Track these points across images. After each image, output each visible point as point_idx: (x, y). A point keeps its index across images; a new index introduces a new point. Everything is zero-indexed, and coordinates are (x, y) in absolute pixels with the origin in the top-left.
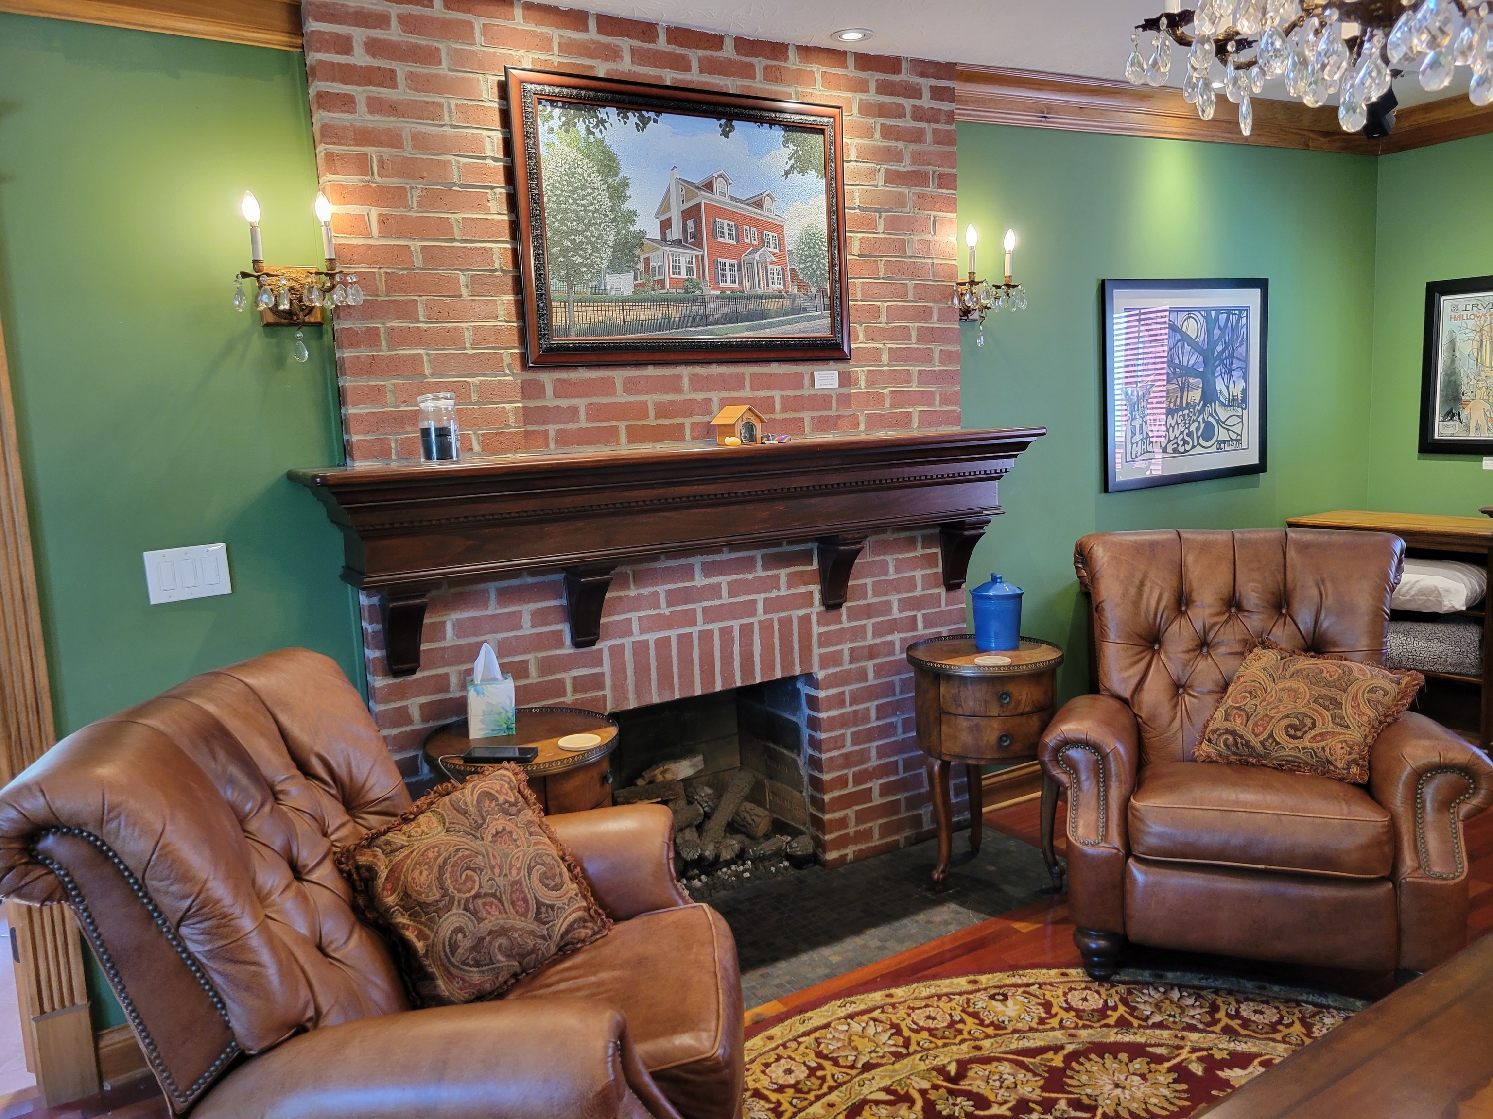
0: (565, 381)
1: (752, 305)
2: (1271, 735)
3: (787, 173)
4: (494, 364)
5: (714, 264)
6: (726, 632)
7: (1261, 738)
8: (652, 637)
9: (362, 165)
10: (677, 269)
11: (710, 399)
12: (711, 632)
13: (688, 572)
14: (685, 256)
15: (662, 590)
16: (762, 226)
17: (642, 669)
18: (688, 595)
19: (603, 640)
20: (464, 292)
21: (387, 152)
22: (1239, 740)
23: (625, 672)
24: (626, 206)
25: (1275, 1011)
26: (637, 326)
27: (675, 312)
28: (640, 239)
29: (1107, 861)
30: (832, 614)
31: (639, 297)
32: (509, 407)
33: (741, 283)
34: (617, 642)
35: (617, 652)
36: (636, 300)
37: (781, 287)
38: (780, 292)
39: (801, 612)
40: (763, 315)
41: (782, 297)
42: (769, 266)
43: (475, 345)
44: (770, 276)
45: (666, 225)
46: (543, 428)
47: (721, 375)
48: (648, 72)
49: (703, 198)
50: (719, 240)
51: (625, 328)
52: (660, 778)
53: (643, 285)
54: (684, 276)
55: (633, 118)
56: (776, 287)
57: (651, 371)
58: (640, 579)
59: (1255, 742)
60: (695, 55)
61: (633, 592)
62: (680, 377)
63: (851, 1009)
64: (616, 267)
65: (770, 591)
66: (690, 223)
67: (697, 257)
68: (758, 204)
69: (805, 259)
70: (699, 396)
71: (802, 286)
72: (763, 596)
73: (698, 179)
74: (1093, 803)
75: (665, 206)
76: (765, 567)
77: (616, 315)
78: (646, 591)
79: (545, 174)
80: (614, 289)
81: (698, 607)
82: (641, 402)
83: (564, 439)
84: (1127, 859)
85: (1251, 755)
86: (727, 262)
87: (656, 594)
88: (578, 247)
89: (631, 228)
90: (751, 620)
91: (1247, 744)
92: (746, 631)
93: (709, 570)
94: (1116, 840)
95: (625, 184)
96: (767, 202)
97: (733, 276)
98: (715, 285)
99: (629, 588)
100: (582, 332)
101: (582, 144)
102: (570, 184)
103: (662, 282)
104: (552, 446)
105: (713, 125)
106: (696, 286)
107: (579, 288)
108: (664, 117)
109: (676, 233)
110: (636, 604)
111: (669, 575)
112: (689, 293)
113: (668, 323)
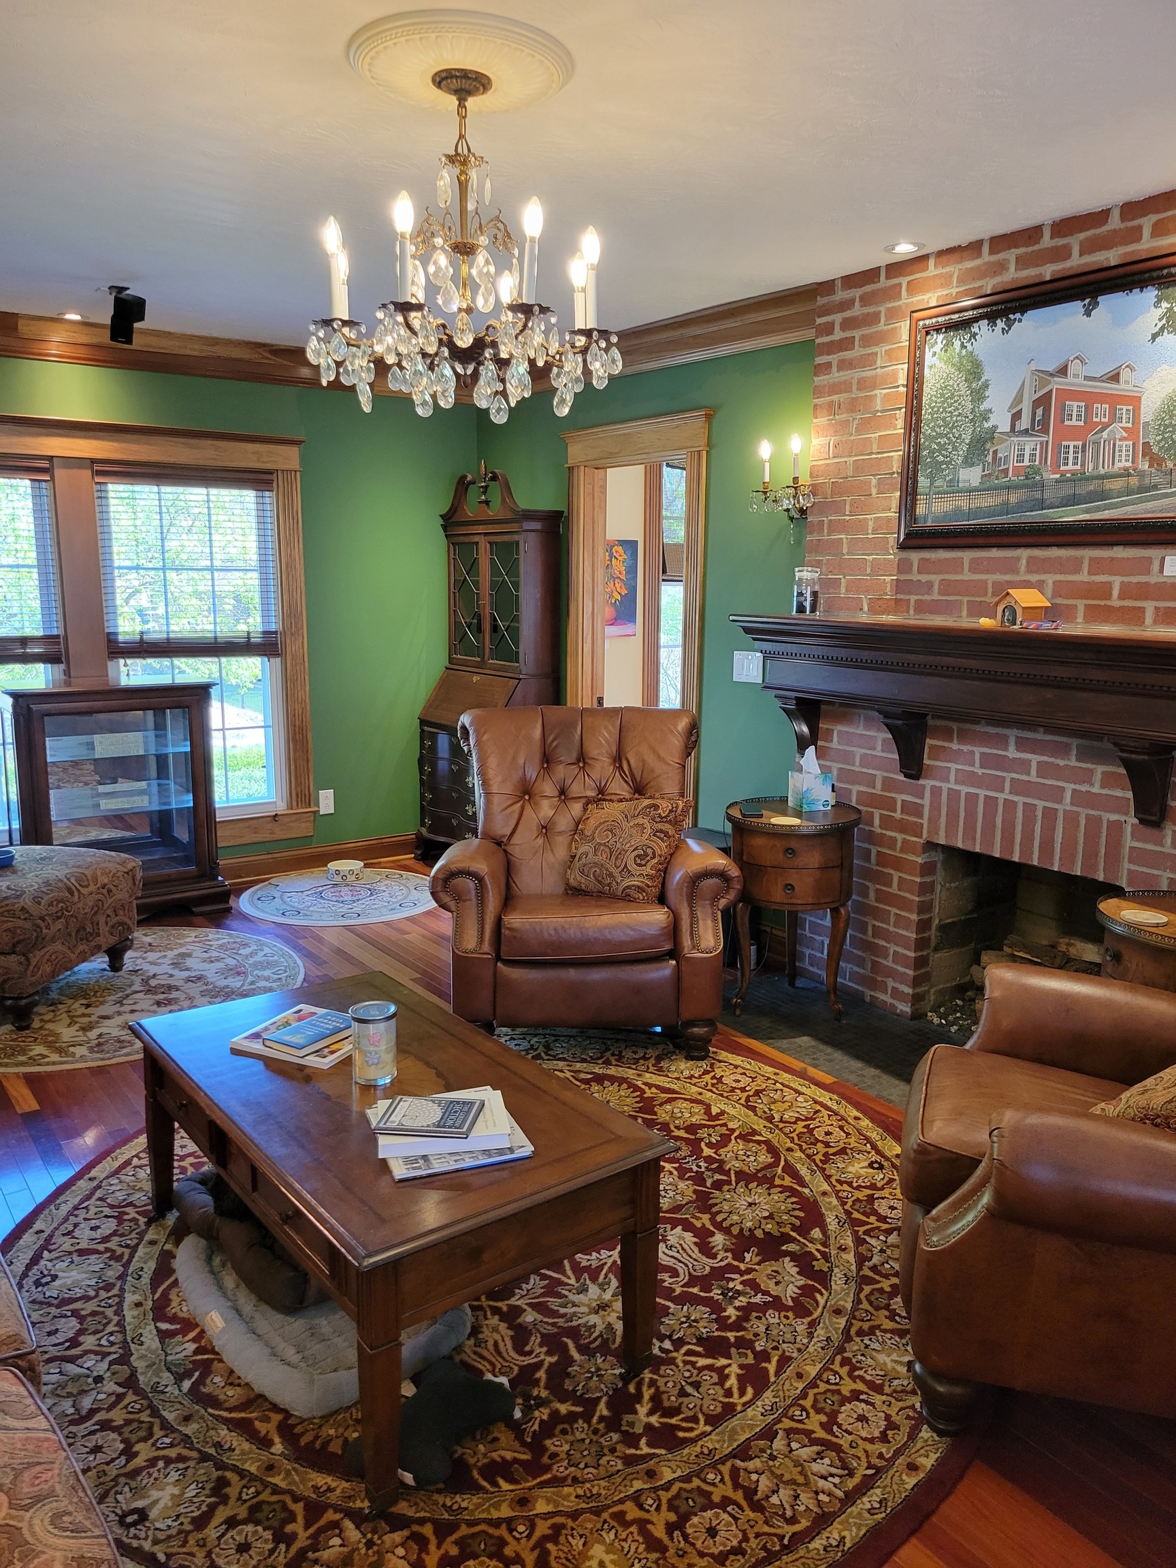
0: (927, 560)
1: (1095, 486)
3: (1154, 337)
4: (881, 546)
5: (1058, 447)
6: (1029, 809)
8: (965, 789)
9: (832, 409)
10: (1021, 458)
11: (1043, 582)
12: (1014, 803)
13: (1003, 742)
14: (1030, 444)
15: (978, 751)
16: (1114, 401)
17: (953, 815)
18: (1001, 763)
19: (926, 778)
20: (874, 491)
21: (843, 396)
23: (940, 812)
24: (985, 406)
26: (978, 512)
27: (1013, 498)
28: (991, 434)
30: (1148, 831)
31: (985, 486)
32: (888, 579)
33: (1083, 465)
34: (937, 784)
35: (936, 792)
36: (984, 488)
37: (1129, 464)
38: (1126, 469)
39: (1114, 817)
40: (1103, 495)
41: (1129, 475)
42: (1118, 443)
43: (874, 531)
44: (1117, 454)
45: (1016, 416)
46: (907, 597)
47: (1059, 558)
48: (1030, 274)
49: (1057, 383)
50: (1067, 423)
51: (971, 514)
52: (1063, 948)
53: (990, 475)
54: (1026, 463)
55: (1001, 324)
56: (1123, 463)
57: (995, 553)
58: (963, 737)
60: (1075, 242)
61: (955, 746)
62: (1018, 559)
64: (968, 462)
65: (1082, 782)
66: (1040, 412)
67: (1042, 443)
68: (1115, 378)
69: (1163, 429)
71: (1155, 460)
72: (1073, 786)
73: (1051, 368)
75: (1019, 399)
76: (1078, 760)
77: (964, 503)
78: (965, 748)
79: (926, 389)
80: (965, 481)
81: (1009, 776)
82: (981, 581)
83: (921, 608)
86: (1072, 444)
87: (973, 753)
88: (942, 447)
89: (986, 425)
90: (1056, 806)
92: (1050, 815)
93: (1022, 745)
95: (986, 386)
96: (1125, 374)
97: (1076, 458)
98: (1056, 467)
99: (951, 740)
100: (936, 519)
101: (956, 359)
102: (942, 395)
103: (1006, 471)
104: (912, 612)
105: (1076, 307)
106: (1037, 471)
107: (939, 483)
108: (1030, 314)
109: (1024, 423)
110: (955, 756)
111: (985, 740)
112: (1031, 479)
113: (1006, 508)
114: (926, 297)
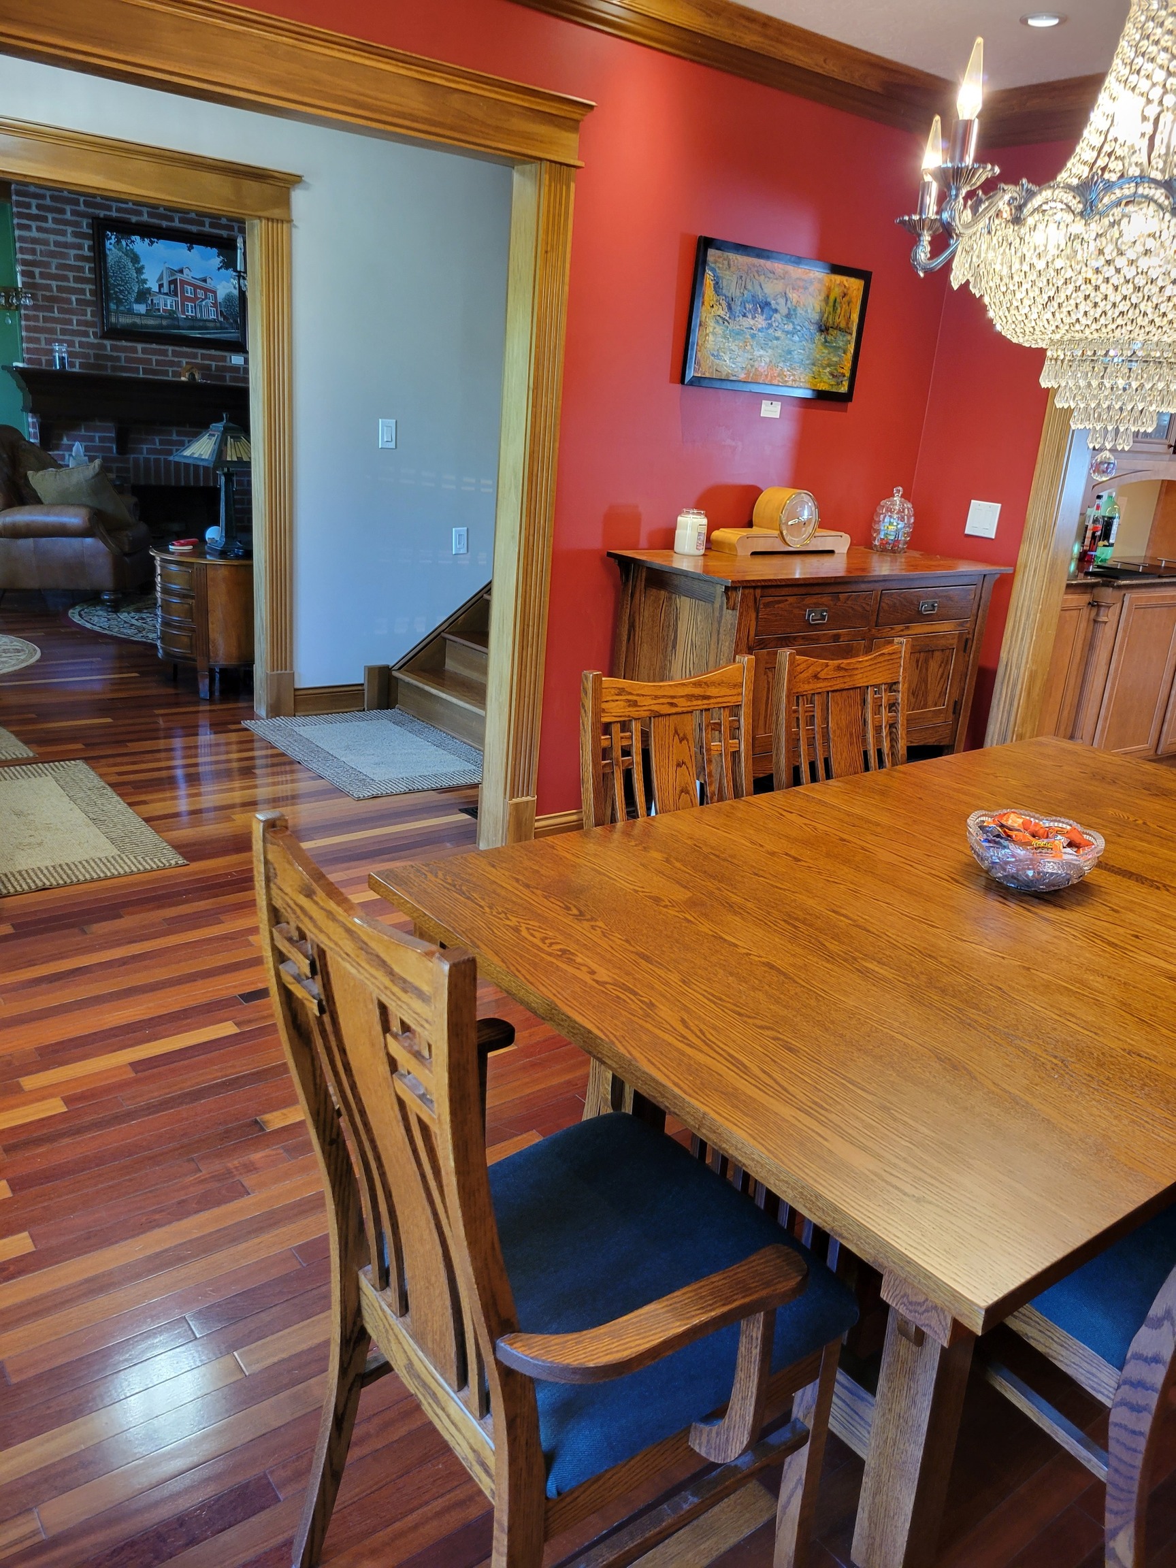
0: (116, 345)
1: (201, 324)
3: (217, 269)
5: (183, 305)
8: (152, 457)
10: (166, 305)
11: (181, 361)
14: (169, 300)
15: (157, 438)
16: (206, 290)
17: (147, 470)
19: (131, 453)
21: (43, 248)
23: (139, 469)
24: (143, 277)
26: (146, 326)
27: (164, 322)
28: (149, 291)
31: (148, 314)
32: (91, 352)
33: (195, 314)
34: (136, 455)
35: (136, 460)
36: (147, 316)
37: (215, 317)
38: (214, 319)
40: (206, 328)
41: (215, 322)
42: (210, 308)
44: (210, 312)
45: (161, 286)
48: (154, 221)
49: (179, 276)
50: (185, 294)
51: (141, 326)
53: (150, 310)
54: (169, 308)
55: (147, 241)
56: (213, 317)
57: (154, 346)
58: (149, 432)
60: (177, 217)
62: (167, 350)
64: (138, 301)
66: (172, 286)
67: (175, 301)
68: (205, 281)
69: (227, 307)
70: (176, 359)
71: (225, 318)
73: (175, 268)
75: (161, 278)
77: (138, 321)
78: (150, 437)
79: (110, 261)
80: (137, 310)
83: (114, 368)
86: (189, 304)
87: (154, 439)
88: (121, 291)
89: (145, 286)
95: (143, 267)
96: (209, 280)
97: (192, 310)
98: (183, 313)
99: (142, 434)
100: (123, 325)
101: (124, 249)
102: (119, 266)
103: (159, 310)
104: (109, 370)
105: (183, 246)
107: (122, 308)
108: (161, 241)
109: (165, 289)
110: (146, 441)
111: (159, 432)
112: (171, 315)
113: (160, 326)
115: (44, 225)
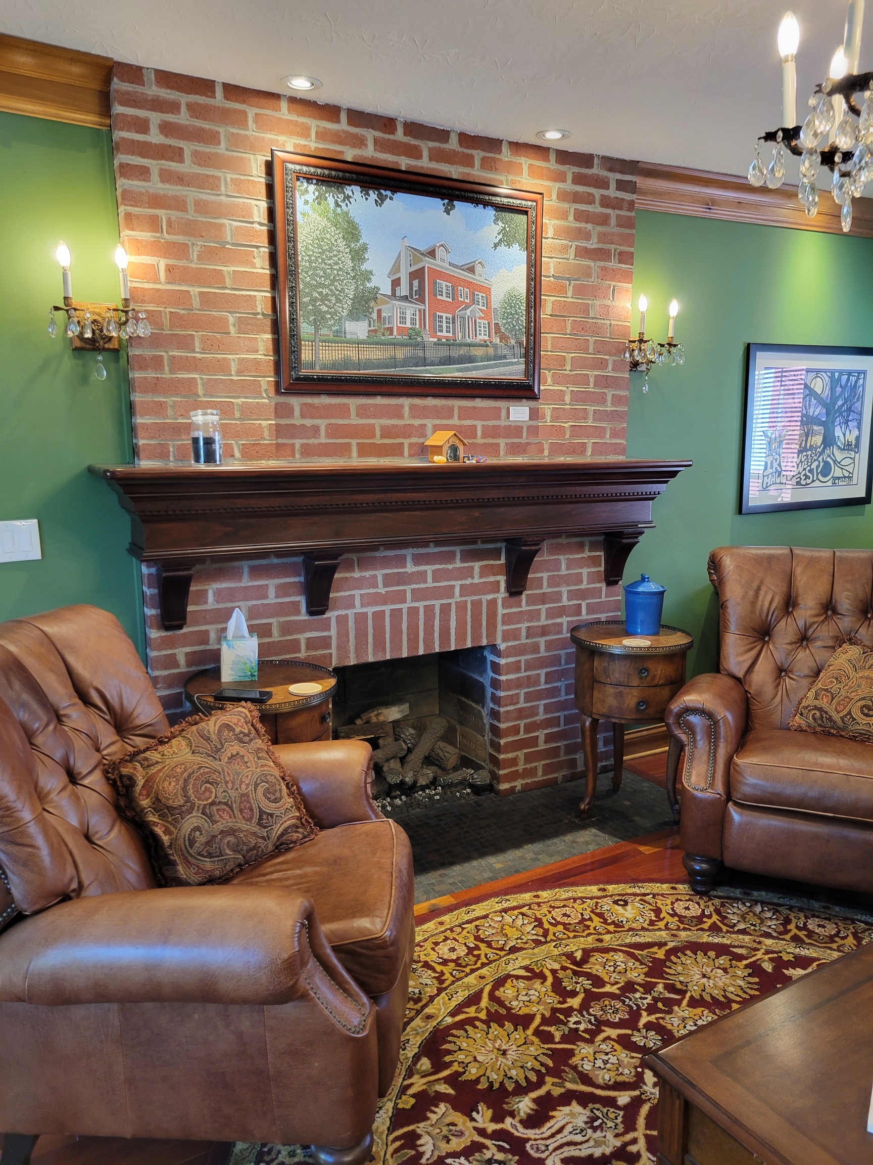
0: (310, 405)
1: (463, 351)
2: (849, 713)
3: (496, 246)
4: (253, 389)
5: (433, 316)
6: (429, 610)
7: (841, 714)
8: (370, 610)
9: (154, 224)
10: (403, 319)
11: (425, 425)
12: (417, 608)
13: (401, 561)
14: (410, 310)
15: (380, 574)
16: (474, 288)
17: (361, 635)
18: (401, 579)
19: (332, 610)
20: (232, 330)
21: (174, 214)
22: (824, 715)
23: (348, 636)
24: (365, 267)
25: (834, 926)
26: (368, 364)
27: (401, 354)
28: (374, 295)
29: (712, 803)
30: (514, 600)
31: (372, 340)
32: (264, 423)
33: (454, 333)
34: (343, 612)
35: (342, 621)
36: (368, 343)
37: (487, 338)
38: (485, 342)
39: (490, 597)
40: (471, 359)
41: (487, 346)
42: (478, 321)
43: (239, 372)
44: (478, 329)
45: (396, 283)
46: (291, 442)
47: (435, 406)
48: (386, 158)
49: (427, 263)
50: (439, 297)
51: (359, 365)
52: (374, 718)
53: (375, 331)
54: (408, 325)
55: (373, 195)
56: (482, 337)
57: (379, 401)
58: (363, 564)
59: (836, 717)
60: (426, 146)
61: (357, 574)
62: (401, 406)
63: (505, 905)
64: (354, 315)
65: (466, 578)
66: (416, 283)
67: (420, 310)
68: (471, 270)
69: (507, 315)
70: (417, 422)
71: (503, 338)
72: (460, 582)
73: (423, 248)
74: (705, 758)
75: (396, 268)
76: (463, 560)
77: (352, 354)
78: (367, 574)
79: (301, 237)
80: (352, 333)
81: (408, 588)
82: (370, 425)
83: (307, 451)
84: (727, 803)
85: (832, 728)
86: (444, 315)
87: (375, 576)
88: (324, 298)
89: (368, 285)
90: (449, 601)
91: (830, 719)
92: (445, 609)
93: (417, 560)
94: (720, 787)
95: (365, 248)
96: (478, 269)
97: (448, 327)
98: (433, 334)
99: (354, 571)
100: (324, 367)
101: (331, 215)
102: (320, 246)
103: (390, 330)
104: (297, 456)
105: (438, 204)
106: (418, 334)
107: (324, 331)
108: (399, 196)
109: (403, 290)
110: (359, 584)
111: (386, 562)
112: (412, 340)
113: (394, 363)
114: (282, 138)
115: (173, 166)
